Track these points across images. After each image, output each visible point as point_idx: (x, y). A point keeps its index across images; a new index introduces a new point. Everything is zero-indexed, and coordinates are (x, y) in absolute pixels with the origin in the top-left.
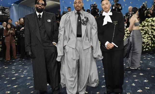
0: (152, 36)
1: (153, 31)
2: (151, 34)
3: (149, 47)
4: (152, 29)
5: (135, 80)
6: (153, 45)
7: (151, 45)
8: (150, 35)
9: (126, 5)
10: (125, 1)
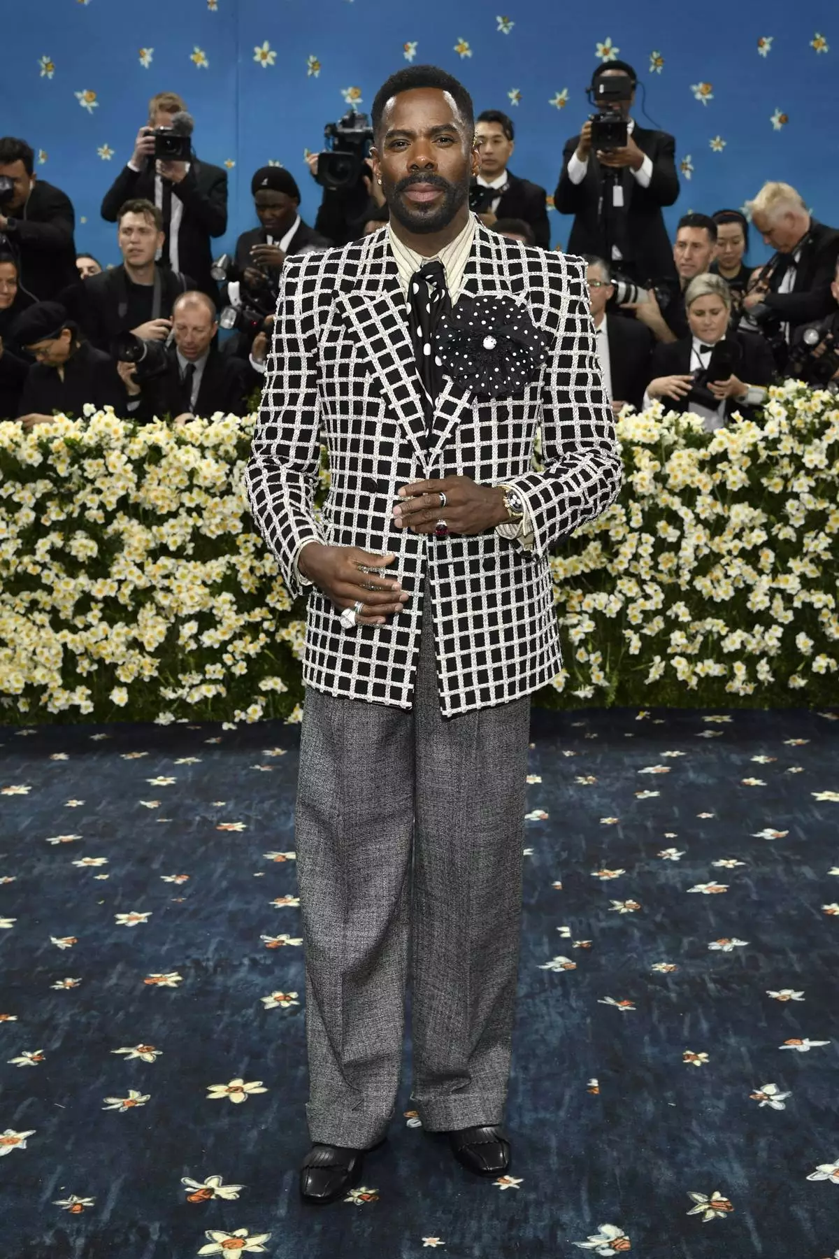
5: (792, 1045)
9: (724, 144)
10: (709, 97)
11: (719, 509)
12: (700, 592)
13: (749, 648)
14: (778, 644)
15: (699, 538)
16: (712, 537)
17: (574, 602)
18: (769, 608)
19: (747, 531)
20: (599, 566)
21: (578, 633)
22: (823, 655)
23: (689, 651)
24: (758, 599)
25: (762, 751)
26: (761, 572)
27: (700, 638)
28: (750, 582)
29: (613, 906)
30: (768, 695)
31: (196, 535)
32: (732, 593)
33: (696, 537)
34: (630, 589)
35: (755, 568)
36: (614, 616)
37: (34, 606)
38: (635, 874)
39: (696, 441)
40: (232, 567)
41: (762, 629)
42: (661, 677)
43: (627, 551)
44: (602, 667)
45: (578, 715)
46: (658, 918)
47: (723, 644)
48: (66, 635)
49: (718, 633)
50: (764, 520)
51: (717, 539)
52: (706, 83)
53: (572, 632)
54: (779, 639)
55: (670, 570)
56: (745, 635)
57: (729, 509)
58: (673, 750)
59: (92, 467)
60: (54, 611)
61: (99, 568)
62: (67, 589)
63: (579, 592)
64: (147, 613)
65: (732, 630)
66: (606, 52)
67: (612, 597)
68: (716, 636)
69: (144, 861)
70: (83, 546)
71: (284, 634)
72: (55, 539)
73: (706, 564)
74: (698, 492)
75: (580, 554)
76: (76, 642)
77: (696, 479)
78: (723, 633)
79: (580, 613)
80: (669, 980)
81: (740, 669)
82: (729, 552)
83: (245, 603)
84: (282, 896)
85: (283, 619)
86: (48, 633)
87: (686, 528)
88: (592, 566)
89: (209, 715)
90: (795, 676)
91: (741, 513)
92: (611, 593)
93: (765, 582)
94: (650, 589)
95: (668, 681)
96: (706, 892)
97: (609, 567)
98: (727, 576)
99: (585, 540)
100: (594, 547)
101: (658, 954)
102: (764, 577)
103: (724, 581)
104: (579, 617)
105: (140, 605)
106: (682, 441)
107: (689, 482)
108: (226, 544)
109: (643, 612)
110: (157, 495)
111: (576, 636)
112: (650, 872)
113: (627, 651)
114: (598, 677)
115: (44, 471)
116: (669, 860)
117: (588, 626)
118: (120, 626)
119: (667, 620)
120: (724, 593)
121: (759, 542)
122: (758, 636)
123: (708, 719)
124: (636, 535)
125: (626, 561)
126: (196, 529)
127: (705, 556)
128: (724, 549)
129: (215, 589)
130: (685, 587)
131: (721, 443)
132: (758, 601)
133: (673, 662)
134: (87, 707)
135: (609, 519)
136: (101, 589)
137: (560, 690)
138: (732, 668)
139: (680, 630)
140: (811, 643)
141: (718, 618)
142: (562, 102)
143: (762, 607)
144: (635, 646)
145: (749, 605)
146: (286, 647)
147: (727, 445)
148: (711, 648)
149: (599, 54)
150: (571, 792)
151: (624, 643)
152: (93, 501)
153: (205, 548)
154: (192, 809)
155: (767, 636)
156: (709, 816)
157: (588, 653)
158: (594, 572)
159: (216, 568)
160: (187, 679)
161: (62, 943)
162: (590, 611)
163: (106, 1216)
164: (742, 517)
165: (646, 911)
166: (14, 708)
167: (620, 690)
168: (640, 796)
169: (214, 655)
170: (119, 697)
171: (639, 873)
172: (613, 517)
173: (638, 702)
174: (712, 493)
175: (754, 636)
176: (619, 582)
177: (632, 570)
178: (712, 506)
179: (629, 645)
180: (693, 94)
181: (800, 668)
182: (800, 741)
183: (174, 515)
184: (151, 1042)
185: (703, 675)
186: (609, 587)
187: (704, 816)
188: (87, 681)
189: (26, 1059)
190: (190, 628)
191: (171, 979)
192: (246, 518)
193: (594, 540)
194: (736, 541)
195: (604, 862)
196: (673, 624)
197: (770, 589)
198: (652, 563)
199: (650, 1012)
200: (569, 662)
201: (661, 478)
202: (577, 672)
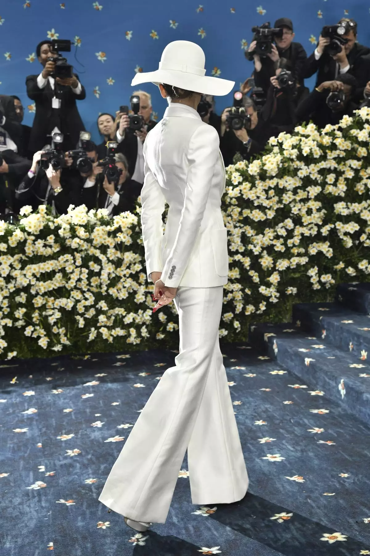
0: (247, 262)
1: (250, 232)
2: (242, 249)
3: (232, 322)
4: (247, 221)
6: (250, 309)
7: (244, 309)
8: (237, 252)
9: (113, 81)
10: (105, 58)
11: (119, 254)
12: (112, 295)
13: (137, 321)
14: (151, 319)
15: (110, 269)
16: (116, 268)
17: (50, 304)
18: (145, 301)
19: (133, 265)
20: (61, 285)
21: (53, 319)
22: (172, 322)
23: (108, 324)
24: (140, 297)
25: (144, 370)
26: (140, 284)
27: (113, 318)
28: (135, 289)
29: (67, 453)
30: (147, 343)
32: (127, 295)
33: (108, 269)
34: (77, 296)
35: (137, 282)
36: (70, 309)
38: (79, 436)
39: (104, 222)
41: (142, 311)
42: (95, 338)
43: (74, 277)
44: (66, 335)
45: (54, 360)
46: (89, 457)
47: (124, 320)
49: (122, 315)
50: (140, 259)
51: (118, 269)
52: (103, 52)
53: (50, 318)
54: (150, 316)
55: (97, 286)
56: (135, 315)
57: (124, 254)
58: (101, 373)
63: (52, 298)
65: (128, 313)
66: (52, 35)
67: (69, 300)
68: (121, 316)
73: (114, 281)
74: (108, 247)
75: (52, 280)
77: (106, 241)
78: (124, 314)
79: (53, 309)
80: (93, 487)
81: (133, 331)
82: (125, 276)
87: (103, 264)
88: (58, 285)
90: (159, 333)
92: (68, 298)
93: (142, 289)
94: (87, 295)
95: (98, 340)
96: (114, 441)
97: (67, 285)
98: (124, 287)
99: (54, 273)
100: (59, 276)
101: (88, 475)
102: (142, 287)
103: (123, 290)
104: (53, 311)
106: (99, 223)
107: (103, 242)
109: (84, 306)
111: (52, 320)
112: (86, 434)
113: (78, 326)
114: (64, 340)
116: (96, 427)
119: (97, 310)
120: (123, 295)
121: (139, 269)
122: (141, 315)
123: (119, 357)
124: (79, 269)
125: (74, 282)
127: (113, 278)
128: (122, 274)
130: (104, 293)
131: (118, 223)
132: (140, 298)
133: (101, 330)
135: (65, 262)
137: (45, 348)
138: (129, 332)
139: (103, 314)
140: (166, 317)
141: (121, 307)
142: (32, 59)
143: (142, 301)
144: (81, 323)
145: (135, 300)
147: (120, 223)
148: (119, 322)
149: (49, 36)
150: (49, 398)
151: (76, 322)
155: (145, 315)
156: (117, 404)
157: (58, 328)
158: (59, 288)
162: (58, 308)
164: (130, 258)
165: (83, 454)
167: (74, 345)
168: (84, 397)
171: (81, 435)
172: (67, 261)
173: (84, 351)
174: (115, 247)
175: (139, 315)
176: (72, 292)
177: (78, 286)
178: (115, 254)
179: (78, 323)
180: (97, 57)
181: (161, 329)
182: (162, 364)
185: (115, 336)
186: (67, 295)
187: (115, 404)
193: (59, 272)
194: (128, 270)
195: (64, 431)
196: (99, 312)
197: (145, 292)
198: (87, 283)
199: (82, 505)
200: (49, 333)
201: (89, 241)
202: (53, 338)
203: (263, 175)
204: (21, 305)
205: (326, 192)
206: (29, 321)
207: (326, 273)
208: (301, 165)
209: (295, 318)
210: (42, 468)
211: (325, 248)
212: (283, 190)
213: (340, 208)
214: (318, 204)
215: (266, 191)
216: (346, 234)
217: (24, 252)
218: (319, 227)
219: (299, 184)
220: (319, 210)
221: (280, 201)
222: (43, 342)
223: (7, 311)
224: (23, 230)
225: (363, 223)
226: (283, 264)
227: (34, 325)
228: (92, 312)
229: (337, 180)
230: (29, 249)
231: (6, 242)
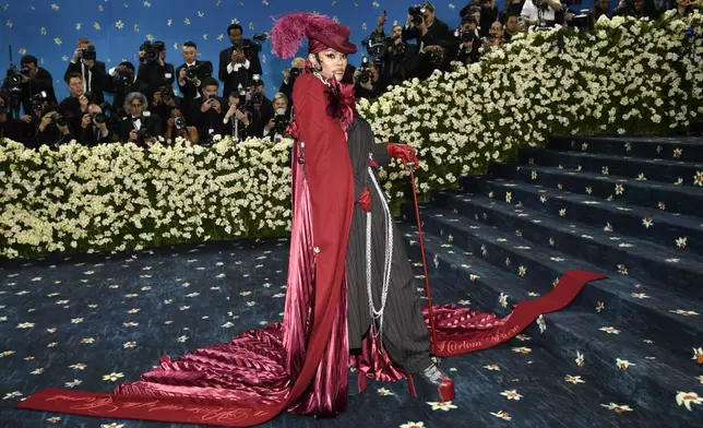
11: (280, 169)
12: (275, 197)
17: (232, 203)
20: (240, 190)
23: (272, 217)
27: (276, 213)
29: (247, 304)
31: (99, 186)
32: (285, 197)
33: (272, 179)
34: (251, 197)
36: (246, 207)
37: (42, 213)
39: (269, 147)
40: (112, 197)
42: (263, 226)
43: (250, 184)
44: (243, 224)
45: (236, 241)
46: (262, 306)
47: (283, 214)
48: (54, 224)
49: (282, 210)
51: (279, 179)
55: (264, 190)
57: (283, 169)
58: (268, 251)
59: (60, 164)
60: (49, 215)
61: (64, 199)
62: (53, 208)
63: (234, 199)
64: (82, 215)
65: (286, 209)
67: (245, 200)
68: (281, 212)
69: (82, 300)
70: (58, 192)
71: (131, 219)
72: (48, 190)
73: (276, 187)
74: (272, 163)
75: (234, 186)
76: (57, 226)
77: (271, 159)
79: (235, 206)
82: (284, 183)
83: (117, 209)
84: (131, 309)
85: (131, 214)
86: (47, 223)
87: (269, 176)
88: (238, 190)
89: (106, 249)
91: (287, 170)
94: (258, 197)
95: (265, 228)
97: (244, 190)
98: (283, 191)
99: (235, 181)
100: (239, 183)
101: (262, 318)
103: (282, 193)
104: (234, 208)
105: (79, 212)
107: (269, 160)
108: (110, 189)
109: (256, 205)
110: (84, 172)
111: (234, 214)
112: (259, 292)
113: (251, 218)
114: (242, 228)
115: (43, 166)
116: (266, 287)
117: (238, 211)
118: (73, 220)
119: (264, 207)
120: (282, 197)
124: (252, 179)
125: (249, 188)
126: (99, 184)
127: (276, 185)
128: (282, 182)
129: (106, 205)
130: (270, 196)
133: (267, 221)
134: (62, 249)
136: (65, 207)
137: (229, 233)
139: (269, 210)
141: (281, 206)
144: (254, 217)
146: (133, 224)
148: (279, 216)
150: (233, 267)
151: (251, 216)
152: (61, 176)
153: (102, 191)
154: (99, 282)
156: (279, 271)
157: (238, 220)
158: (239, 192)
159: (107, 197)
160: (97, 237)
161: (51, 331)
162: (238, 205)
163: (65, 423)
165: (258, 304)
166: (36, 251)
167: (249, 232)
168: (257, 267)
169: (107, 228)
170: (74, 244)
171: (256, 292)
172: (244, 173)
173: (256, 235)
174: (277, 163)
176: (247, 195)
177: (251, 191)
178: (277, 168)
183: (90, 179)
184: (82, 362)
185: (277, 225)
186: (244, 197)
188: (62, 239)
189: (37, 372)
190: (98, 219)
191: (91, 340)
192: (116, 179)
194: (285, 179)
195: (244, 289)
196: (266, 209)
198: (258, 188)
200: (232, 224)
201: (260, 159)
202: (235, 227)
203: (380, 113)
204: (213, 204)
205: (424, 126)
206: (218, 215)
207: (424, 182)
208: (407, 107)
209: (402, 213)
210: (231, 314)
211: (423, 165)
212: (395, 124)
213: (433, 137)
214: (418, 134)
215: (382, 125)
216: (437, 155)
217: (215, 167)
218: (419, 150)
219: (405, 119)
220: (419, 138)
221: (392, 132)
222: (228, 230)
223: (203, 208)
224: (214, 152)
225: (449, 148)
226: (394, 176)
227: (222, 217)
228: (261, 208)
229: (431, 117)
230: (219, 165)
231: (203, 160)
